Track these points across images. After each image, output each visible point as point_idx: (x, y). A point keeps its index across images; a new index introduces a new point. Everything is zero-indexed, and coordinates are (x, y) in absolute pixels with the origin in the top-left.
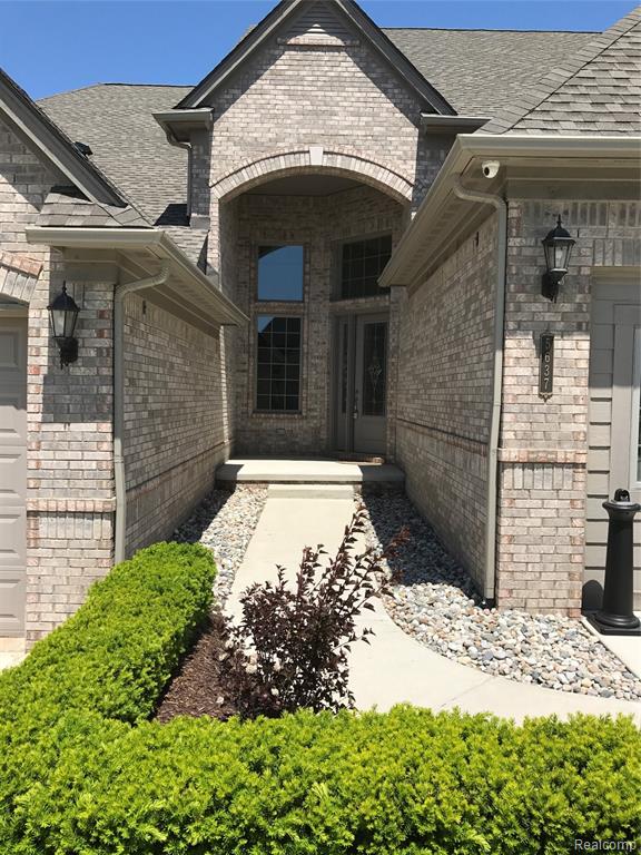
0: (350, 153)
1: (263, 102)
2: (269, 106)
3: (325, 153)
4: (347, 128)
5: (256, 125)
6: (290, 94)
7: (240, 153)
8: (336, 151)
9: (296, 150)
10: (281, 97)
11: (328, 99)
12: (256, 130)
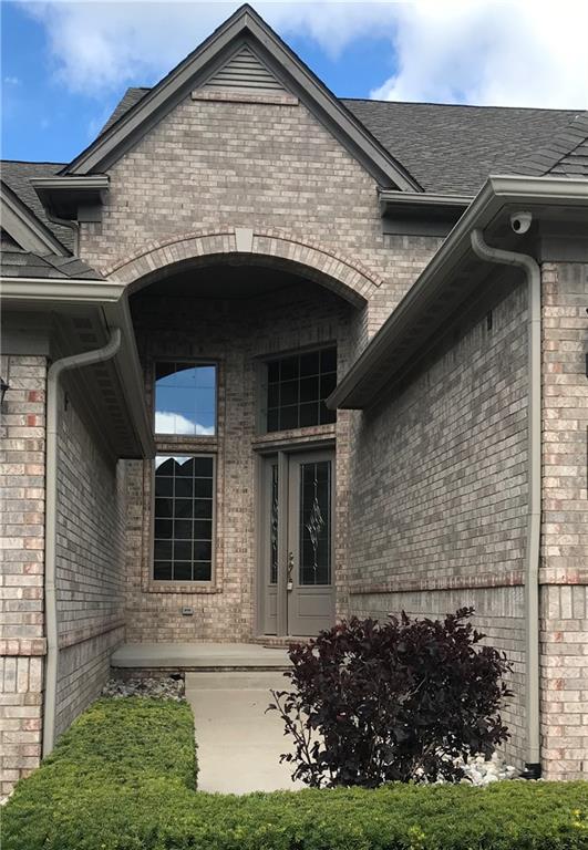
0: (288, 236)
1: (173, 170)
2: (182, 176)
3: (254, 235)
4: (283, 206)
5: (164, 200)
6: (211, 163)
7: (145, 234)
8: (270, 234)
9: (217, 231)
10: (198, 165)
11: (259, 169)
12: (164, 206)
